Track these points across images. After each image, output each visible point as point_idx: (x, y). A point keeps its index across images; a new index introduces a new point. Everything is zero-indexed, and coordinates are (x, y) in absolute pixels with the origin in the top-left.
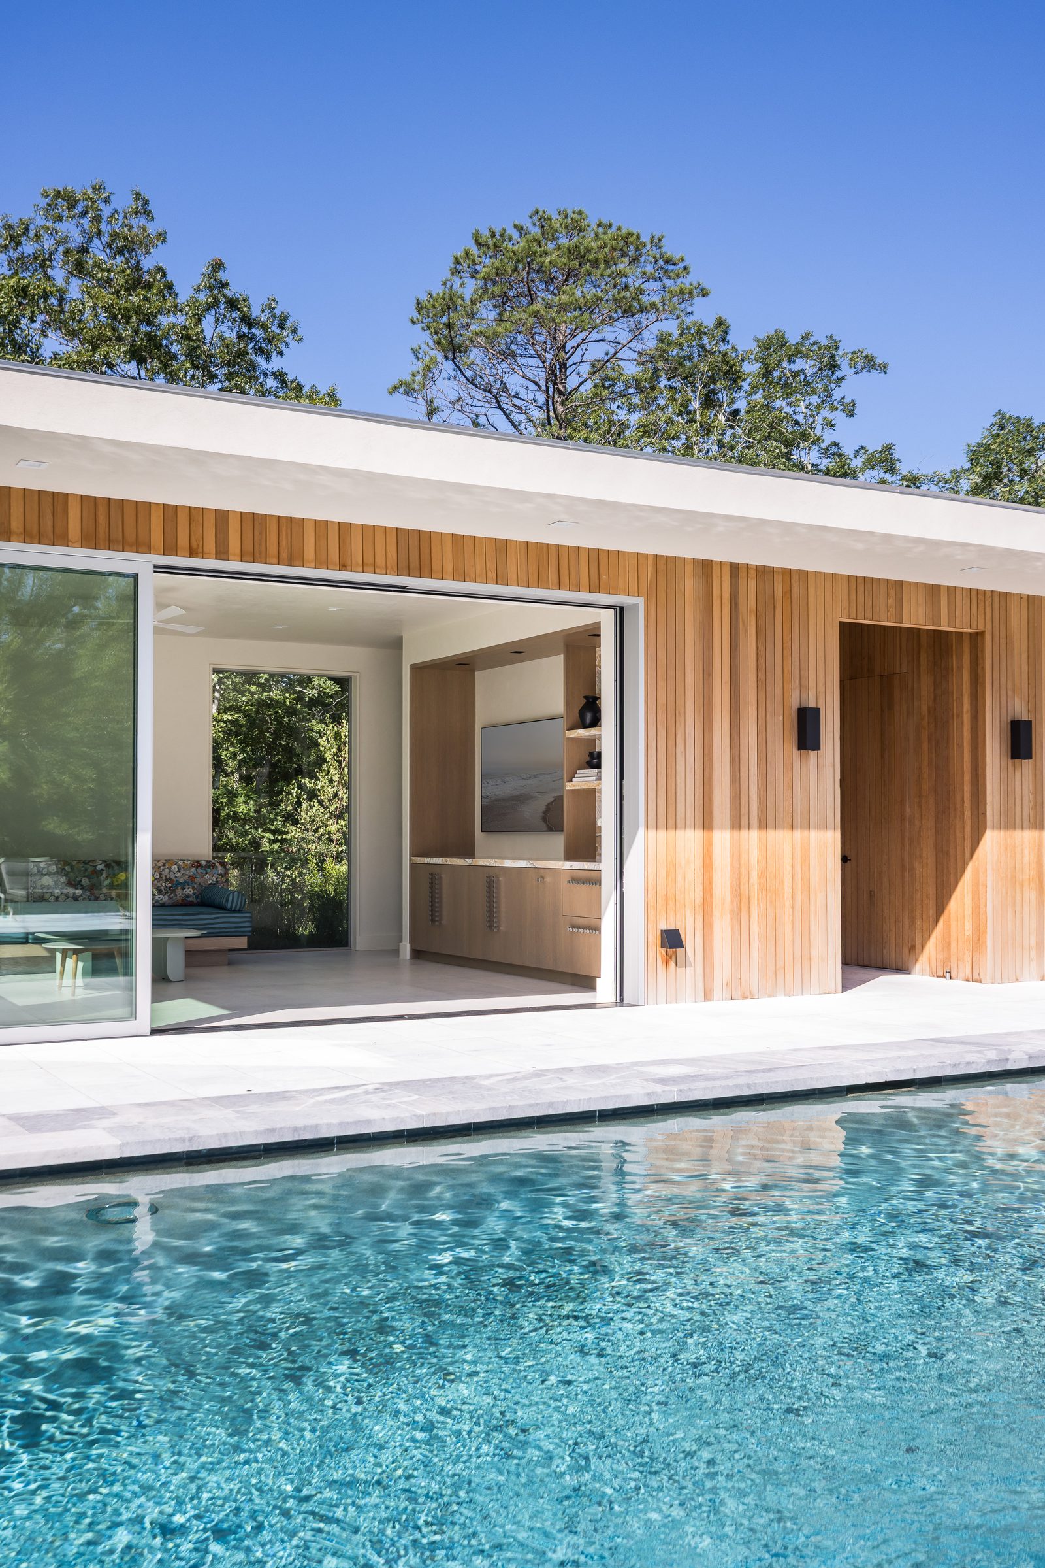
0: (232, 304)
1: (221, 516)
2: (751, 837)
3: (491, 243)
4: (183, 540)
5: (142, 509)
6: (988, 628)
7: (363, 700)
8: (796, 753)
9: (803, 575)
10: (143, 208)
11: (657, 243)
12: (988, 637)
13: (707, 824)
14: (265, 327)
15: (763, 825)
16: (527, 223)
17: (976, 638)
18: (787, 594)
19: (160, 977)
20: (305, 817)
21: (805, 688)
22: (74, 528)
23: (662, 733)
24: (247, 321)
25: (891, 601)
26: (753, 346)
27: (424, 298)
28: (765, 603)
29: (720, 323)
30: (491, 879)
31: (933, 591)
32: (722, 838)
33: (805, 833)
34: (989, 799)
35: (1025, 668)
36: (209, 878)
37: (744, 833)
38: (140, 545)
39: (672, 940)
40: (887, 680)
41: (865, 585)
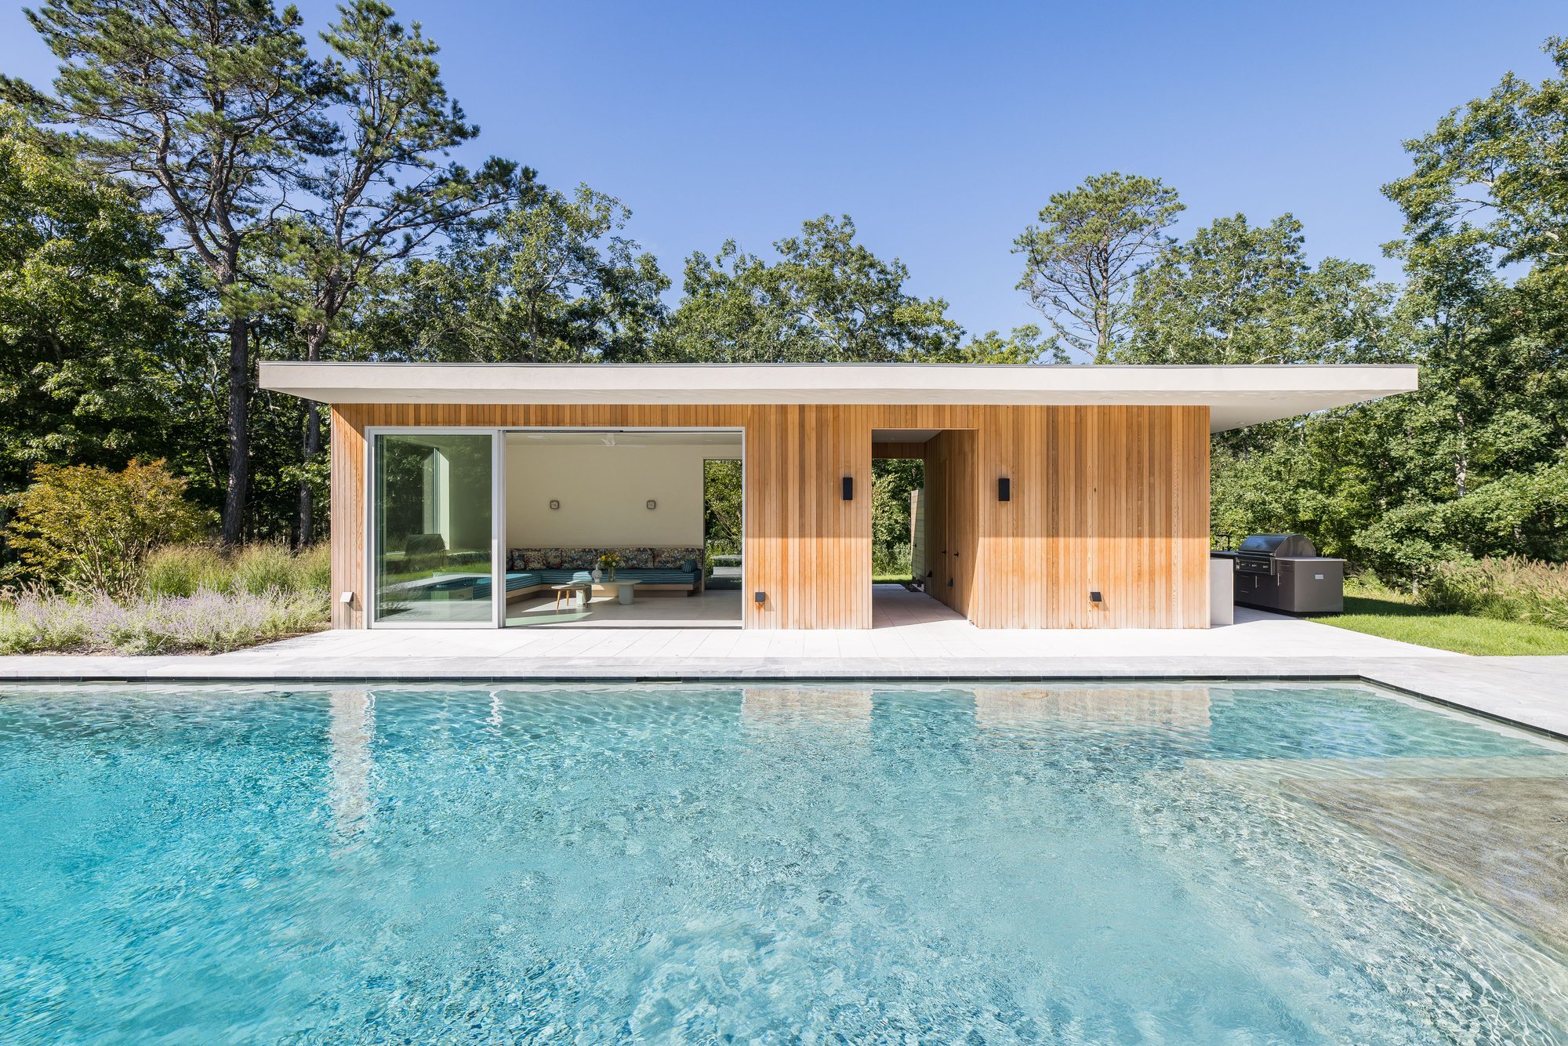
1: (527, 407)
2: (812, 543)
3: (1062, 200)
4: (509, 419)
6: (981, 427)
8: (842, 502)
9: (847, 407)
12: (981, 434)
13: (784, 534)
15: (819, 535)
17: (974, 432)
18: (836, 418)
21: (848, 465)
22: (463, 418)
23: (757, 494)
25: (909, 417)
27: (1018, 237)
28: (821, 425)
31: (940, 408)
32: (793, 543)
33: (848, 540)
34: (981, 523)
35: (1011, 448)
37: (808, 540)
38: (491, 423)
39: (762, 597)
41: (890, 410)
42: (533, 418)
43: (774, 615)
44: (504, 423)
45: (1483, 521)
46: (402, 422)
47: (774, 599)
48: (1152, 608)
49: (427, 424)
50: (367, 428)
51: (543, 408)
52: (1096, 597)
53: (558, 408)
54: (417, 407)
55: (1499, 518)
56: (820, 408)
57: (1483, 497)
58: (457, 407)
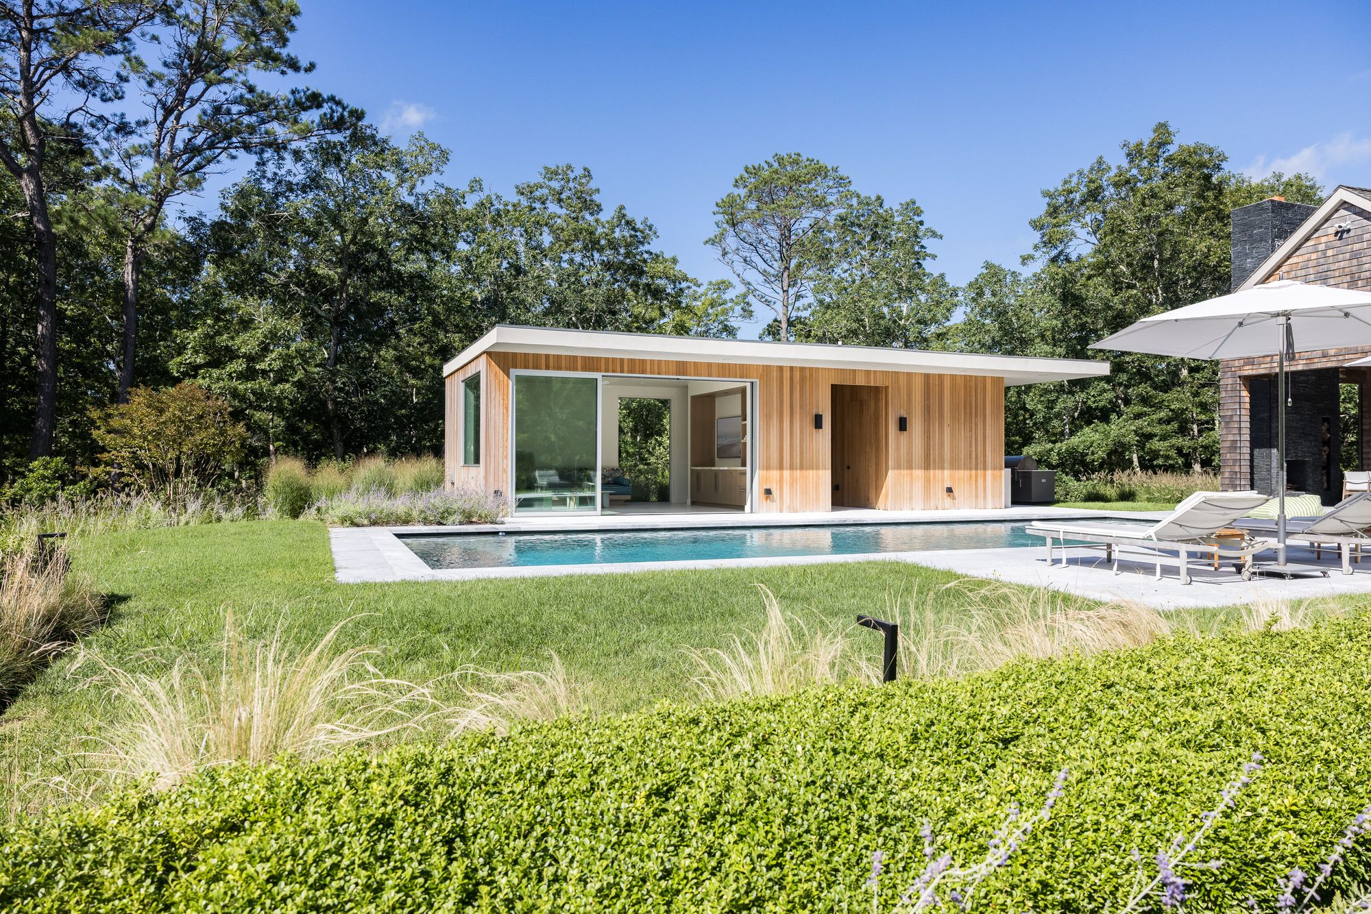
0: (628, 223)
1: (622, 360)
2: (797, 458)
3: (754, 171)
4: (610, 367)
5: (599, 359)
6: (890, 385)
7: (674, 406)
8: (814, 430)
9: (817, 369)
10: (588, 174)
11: (835, 170)
12: (890, 389)
14: (642, 232)
15: (802, 451)
16: (771, 160)
17: (887, 388)
18: (811, 375)
19: (603, 507)
20: (657, 453)
21: (818, 407)
22: (579, 365)
24: (634, 229)
25: (852, 376)
26: (899, 207)
27: (720, 201)
28: (803, 379)
29: (879, 198)
30: (716, 473)
31: (868, 372)
32: (786, 459)
33: (818, 457)
34: (890, 444)
35: (906, 398)
36: (618, 475)
37: (795, 457)
38: (598, 370)
39: (768, 492)
40: (861, 401)
41: (842, 371)
42: (626, 368)
43: (775, 505)
44: (607, 371)
45: (1084, 455)
46: (537, 367)
47: (775, 493)
48: (977, 497)
49: (554, 369)
50: (512, 371)
51: (632, 361)
52: (950, 490)
53: (643, 362)
54: (547, 356)
55: (1093, 453)
56: (802, 369)
57: (1083, 438)
58: (575, 358)
